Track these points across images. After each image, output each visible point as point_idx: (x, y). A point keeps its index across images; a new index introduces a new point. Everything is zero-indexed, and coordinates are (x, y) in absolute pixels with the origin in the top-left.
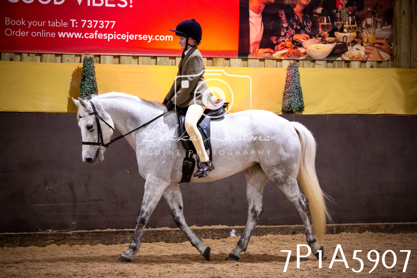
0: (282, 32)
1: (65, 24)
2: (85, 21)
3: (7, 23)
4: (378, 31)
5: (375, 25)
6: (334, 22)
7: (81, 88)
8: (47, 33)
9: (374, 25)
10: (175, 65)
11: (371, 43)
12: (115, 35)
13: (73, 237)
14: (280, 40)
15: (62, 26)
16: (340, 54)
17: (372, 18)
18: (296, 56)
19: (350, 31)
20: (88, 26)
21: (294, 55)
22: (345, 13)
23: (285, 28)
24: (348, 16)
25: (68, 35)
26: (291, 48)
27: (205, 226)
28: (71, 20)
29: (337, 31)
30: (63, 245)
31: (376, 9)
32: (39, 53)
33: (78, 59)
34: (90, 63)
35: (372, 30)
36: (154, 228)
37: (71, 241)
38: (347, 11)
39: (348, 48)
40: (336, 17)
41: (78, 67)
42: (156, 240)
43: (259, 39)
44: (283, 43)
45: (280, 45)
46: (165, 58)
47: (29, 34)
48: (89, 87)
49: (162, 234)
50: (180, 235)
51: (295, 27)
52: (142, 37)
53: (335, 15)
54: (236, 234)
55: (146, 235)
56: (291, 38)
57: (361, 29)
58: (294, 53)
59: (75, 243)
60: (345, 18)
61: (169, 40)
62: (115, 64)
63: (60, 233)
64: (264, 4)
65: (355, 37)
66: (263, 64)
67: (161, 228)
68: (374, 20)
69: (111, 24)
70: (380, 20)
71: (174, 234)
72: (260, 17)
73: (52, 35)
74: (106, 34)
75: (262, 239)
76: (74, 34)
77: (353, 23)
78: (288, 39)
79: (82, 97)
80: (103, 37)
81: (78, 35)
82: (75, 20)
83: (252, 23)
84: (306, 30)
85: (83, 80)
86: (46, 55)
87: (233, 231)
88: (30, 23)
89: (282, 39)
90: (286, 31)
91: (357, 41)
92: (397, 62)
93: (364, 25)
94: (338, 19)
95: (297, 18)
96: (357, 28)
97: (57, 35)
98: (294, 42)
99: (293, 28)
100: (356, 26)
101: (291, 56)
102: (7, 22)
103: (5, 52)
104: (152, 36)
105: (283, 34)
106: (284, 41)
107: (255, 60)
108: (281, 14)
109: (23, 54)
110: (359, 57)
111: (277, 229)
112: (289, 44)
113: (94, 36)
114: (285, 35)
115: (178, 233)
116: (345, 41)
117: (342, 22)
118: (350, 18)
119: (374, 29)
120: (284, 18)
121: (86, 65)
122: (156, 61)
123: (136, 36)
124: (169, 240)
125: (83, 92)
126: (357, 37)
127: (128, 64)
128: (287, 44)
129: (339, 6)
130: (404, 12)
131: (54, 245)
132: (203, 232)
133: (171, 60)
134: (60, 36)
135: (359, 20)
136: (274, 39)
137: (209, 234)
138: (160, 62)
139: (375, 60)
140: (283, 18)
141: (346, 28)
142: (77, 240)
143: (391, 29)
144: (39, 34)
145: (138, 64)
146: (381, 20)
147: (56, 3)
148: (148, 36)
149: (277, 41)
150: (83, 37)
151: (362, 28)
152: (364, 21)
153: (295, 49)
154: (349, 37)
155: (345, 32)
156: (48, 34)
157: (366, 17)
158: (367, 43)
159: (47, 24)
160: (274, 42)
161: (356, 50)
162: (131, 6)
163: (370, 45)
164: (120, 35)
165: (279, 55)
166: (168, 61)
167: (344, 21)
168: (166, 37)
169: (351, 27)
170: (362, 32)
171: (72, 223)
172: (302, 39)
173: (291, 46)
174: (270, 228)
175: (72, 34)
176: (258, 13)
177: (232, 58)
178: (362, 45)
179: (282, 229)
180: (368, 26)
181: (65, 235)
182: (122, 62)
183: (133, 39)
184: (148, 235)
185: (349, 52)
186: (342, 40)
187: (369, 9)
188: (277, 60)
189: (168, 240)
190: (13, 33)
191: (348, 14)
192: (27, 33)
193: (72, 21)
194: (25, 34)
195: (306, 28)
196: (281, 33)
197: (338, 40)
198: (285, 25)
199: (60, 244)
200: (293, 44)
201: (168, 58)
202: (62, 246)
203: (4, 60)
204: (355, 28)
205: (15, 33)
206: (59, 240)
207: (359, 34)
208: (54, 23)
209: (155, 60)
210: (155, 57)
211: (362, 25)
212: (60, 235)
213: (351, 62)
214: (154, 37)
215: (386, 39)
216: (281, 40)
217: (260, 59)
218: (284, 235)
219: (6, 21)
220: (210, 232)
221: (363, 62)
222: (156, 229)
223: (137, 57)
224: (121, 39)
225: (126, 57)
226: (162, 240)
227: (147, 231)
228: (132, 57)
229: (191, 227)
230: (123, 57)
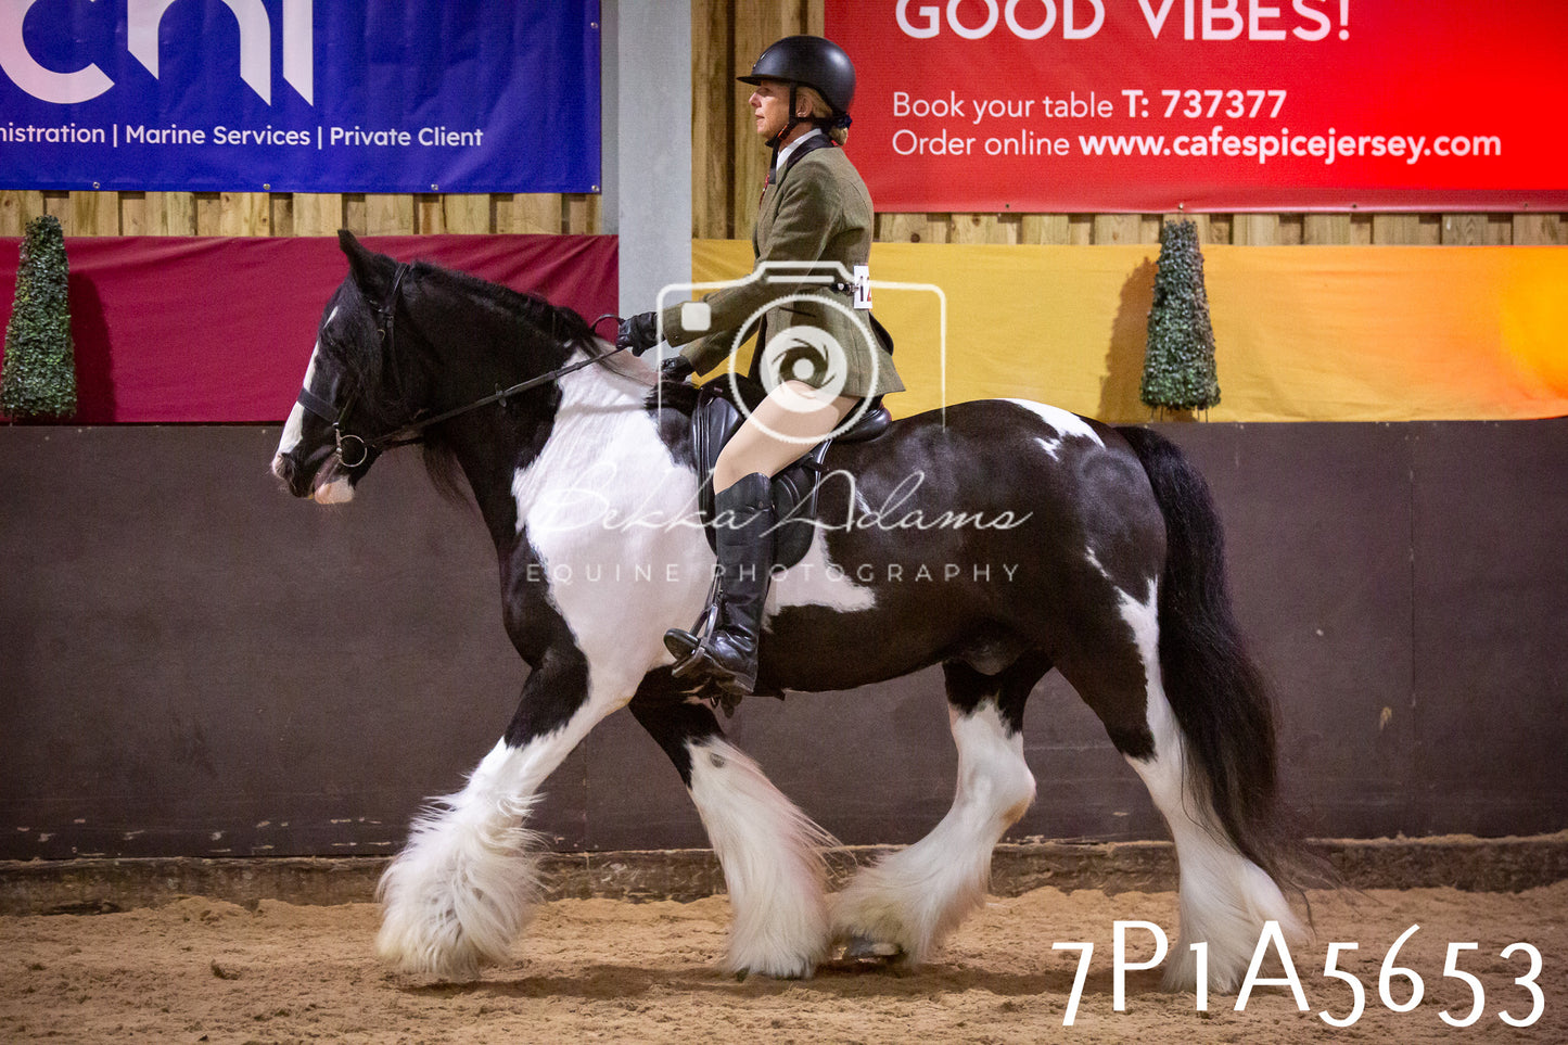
1: (1105, 109)
2: (1176, 94)
3: (902, 109)
7: (1151, 332)
8: (1039, 142)
10: (1512, 243)
12: (1285, 140)
13: (1117, 864)
15: (1093, 115)
20: (1187, 113)
25: (1116, 143)
28: (1125, 93)
30: (1082, 891)
32: (1013, 214)
33: (1151, 229)
34: (1183, 245)
36: (1419, 837)
37: (1112, 877)
41: (1146, 259)
42: (1425, 880)
46: (1471, 220)
47: (978, 147)
48: (1181, 331)
49: (1444, 858)
50: (1516, 863)
52: (1386, 144)
55: (1385, 861)
59: (1125, 885)
61: (1487, 152)
62: (1287, 242)
63: (1070, 850)
67: (1442, 838)
69: (1269, 102)
71: (1489, 858)
73: (1056, 146)
74: (1254, 139)
76: (1107, 144)
79: (1154, 364)
80: (1243, 148)
81: (1151, 146)
82: (1140, 93)
85: (1160, 304)
86: (1038, 218)
88: (980, 108)
97: (1075, 147)
102: (899, 106)
103: (894, 214)
104: (1422, 140)
109: (955, 217)
113: (1210, 145)
115: (1507, 857)
121: (1171, 251)
122: (1441, 229)
123: (1363, 141)
124: (1471, 882)
125: (1159, 346)
127: (1333, 243)
131: (1049, 890)
133: (1496, 224)
134: (1087, 151)
138: (1455, 233)
142: (1133, 875)
144: (1012, 145)
145: (1372, 242)
147: (1070, 33)
148: (1407, 142)
150: (1167, 152)
156: (1044, 145)
159: (1038, 109)
162: (1344, 35)
164: (1303, 139)
166: (1485, 230)
168: (1477, 141)
171: (1116, 814)
175: (1128, 141)
181: (1089, 857)
182: (1311, 238)
183: (1351, 153)
184: (1394, 860)
189: (1470, 878)
190: (919, 144)
192: (969, 141)
193: (1128, 97)
194: (962, 145)
199: (1073, 889)
201: (1486, 218)
202: (1079, 894)
203: (892, 241)
205: (926, 145)
206: (1068, 875)
208: (1063, 105)
209: (1436, 226)
210: (1437, 217)
212: (1071, 857)
214: (1429, 144)
219: (896, 103)
222: (1423, 841)
223: (1369, 218)
224: (1309, 154)
225: (1328, 220)
226: (1447, 879)
227: (1390, 847)
228: (1348, 219)
229: (1558, 835)
230: (1315, 218)
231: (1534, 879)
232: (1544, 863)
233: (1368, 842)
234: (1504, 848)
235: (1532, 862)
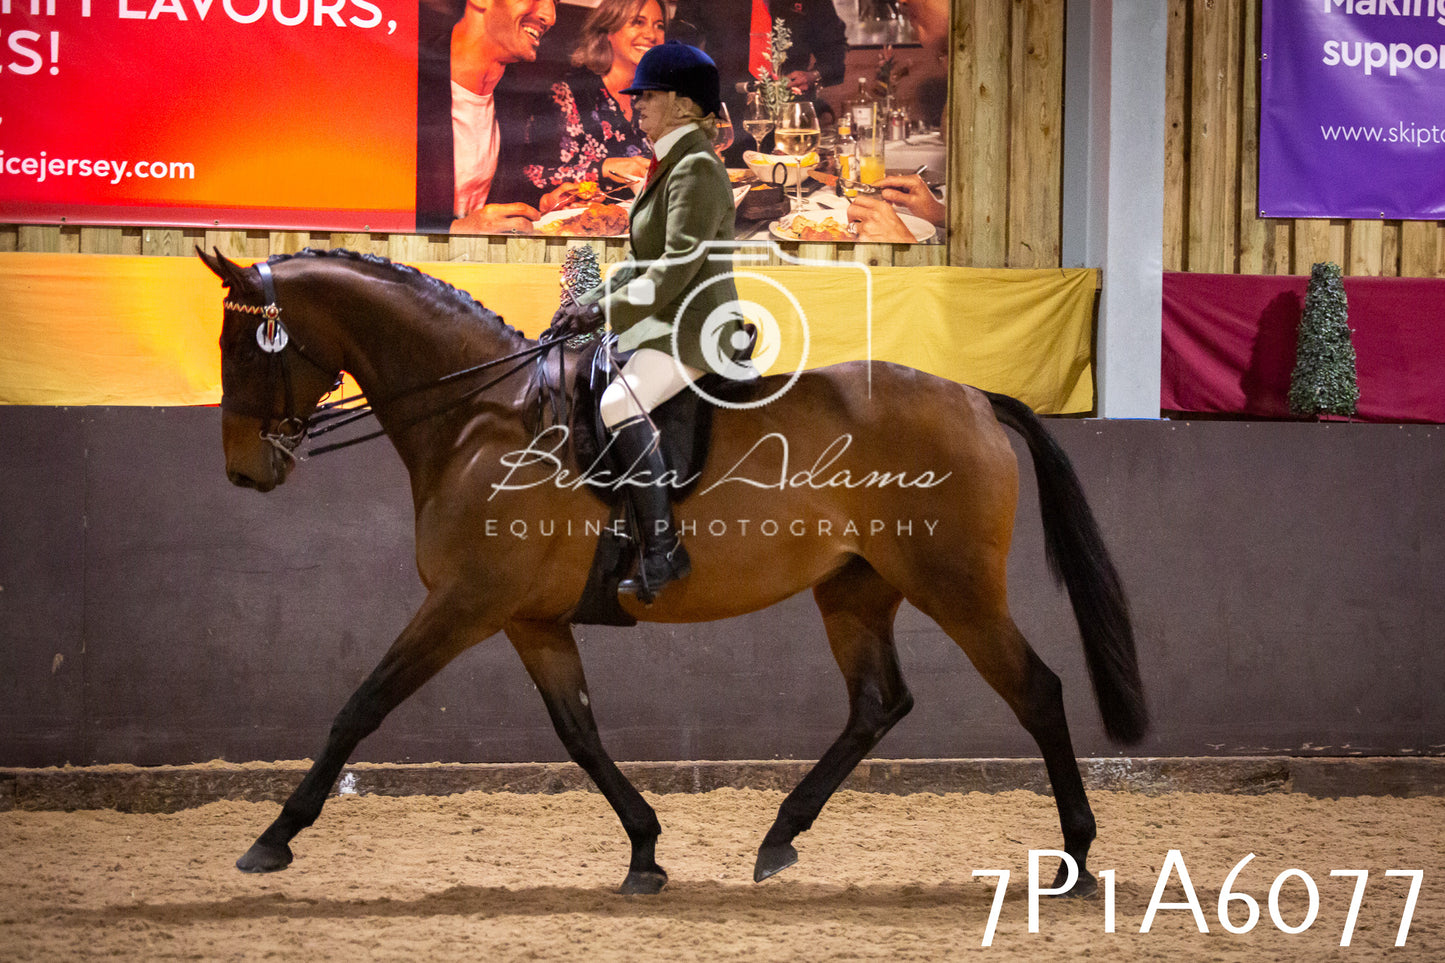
0: (563, 152)
4: (896, 149)
5: (884, 129)
6: (743, 119)
9: (880, 129)
11: (871, 187)
14: (557, 175)
16: (763, 222)
17: (872, 108)
18: (612, 227)
19: (797, 148)
21: (607, 224)
22: (780, 92)
23: (574, 139)
24: (789, 101)
26: (595, 201)
27: (254, 762)
29: (755, 149)
31: (884, 79)
35: (871, 146)
36: (84, 766)
38: (786, 84)
39: (792, 202)
40: (748, 103)
42: (88, 803)
43: (488, 172)
44: (568, 187)
45: (557, 193)
46: (168, 234)
49: (106, 784)
50: (169, 788)
51: (606, 137)
52: (92, 166)
53: (743, 96)
54: (358, 786)
55: (52, 787)
56: (595, 170)
57: (835, 143)
58: (605, 219)
60: (778, 108)
61: (182, 176)
64: (502, 63)
65: (815, 166)
66: (504, 253)
67: (105, 767)
68: (880, 114)
70: (899, 115)
71: (146, 784)
72: (489, 104)
75: (441, 806)
77: (805, 124)
78: (584, 173)
83: (461, 123)
84: (647, 144)
87: (347, 781)
89: (566, 173)
90: (577, 149)
91: (821, 182)
92: (963, 246)
93: (844, 130)
94: (755, 111)
95: (614, 108)
96: (821, 138)
98: (603, 182)
99: (600, 140)
100: (817, 131)
101: (597, 227)
104: (125, 164)
105: (566, 156)
106: (571, 180)
107: (473, 239)
108: (560, 97)
110: (828, 230)
111: (499, 776)
112: (587, 188)
114: (575, 161)
115: (162, 783)
116: (779, 180)
117: (771, 121)
118: (798, 107)
119: (881, 141)
120: (570, 107)
122: (141, 241)
123: (71, 163)
124: (130, 804)
126: (822, 168)
127: (45, 251)
128: (581, 191)
129: (759, 70)
130: (982, 89)
132: (245, 779)
133: (192, 238)
135: (827, 114)
136: (536, 174)
137: (266, 786)
138: (154, 245)
139: (882, 240)
140: (568, 106)
141: (784, 141)
143: (938, 142)
146: (903, 114)
148: (111, 165)
149: (548, 181)
151: (839, 140)
152: (846, 118)
153: (611, 206)
154: (794, 166)
155: (779, 153)
157: (853, 104)
158: (855, 185)
160: (536, 182)
161: (818, 207)
162: (54, 71)
163: (867, 194)
164: (17, 160)
165: (557, 225)
166: (180, 242)
167: (775, 118)
168: (173, 166)
169: (802, 135)
170: (840, 151)
172: (634, 175)
173: (597, 195)
174: (475, 771)
176: (481, 93)
177: (397, 234)
178: (839, 192)
179: (518, 774)
180: (858, 133)
182: (24, 245)
183: (61, 173)
184: (61, 786)
185: (796, 215)
186: (769, 179)
187: (863, 80)
188: (550, 240)
189: (128, 802)
191: (791, 95)
195: (644, 140)
196: (561, 155)
197: (755, 176)
198: (574, 130)
200: (603, 190)
201: (181, 232)
204: (814, 138)
207: (829, 157)
209: (139, 237)
210: (138, 231)
211: (837, 130)
213: (801, 246)
214: (131, 167)
215: (922, 174)
216: (560, 178)
217: (489, 237)
218: (523, 793)
220: (268, 780)
221: (844, 246)
222: (87, 769)
223: (77, 229)
224: (22, 172)
225: (40, 230)
226: (108, 802)
227: (56, 774)
228: (58, 230)
229: (207, 764)
230: (29, 228)
231: (186, 802)
232: (194, 788)
233: (38, 770)
234: (159, 775)
235: (184, 787)
